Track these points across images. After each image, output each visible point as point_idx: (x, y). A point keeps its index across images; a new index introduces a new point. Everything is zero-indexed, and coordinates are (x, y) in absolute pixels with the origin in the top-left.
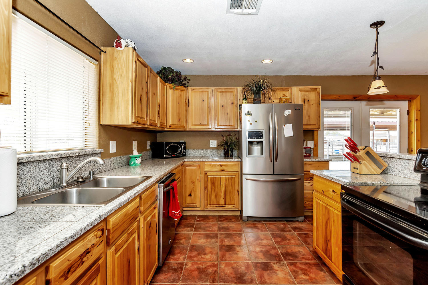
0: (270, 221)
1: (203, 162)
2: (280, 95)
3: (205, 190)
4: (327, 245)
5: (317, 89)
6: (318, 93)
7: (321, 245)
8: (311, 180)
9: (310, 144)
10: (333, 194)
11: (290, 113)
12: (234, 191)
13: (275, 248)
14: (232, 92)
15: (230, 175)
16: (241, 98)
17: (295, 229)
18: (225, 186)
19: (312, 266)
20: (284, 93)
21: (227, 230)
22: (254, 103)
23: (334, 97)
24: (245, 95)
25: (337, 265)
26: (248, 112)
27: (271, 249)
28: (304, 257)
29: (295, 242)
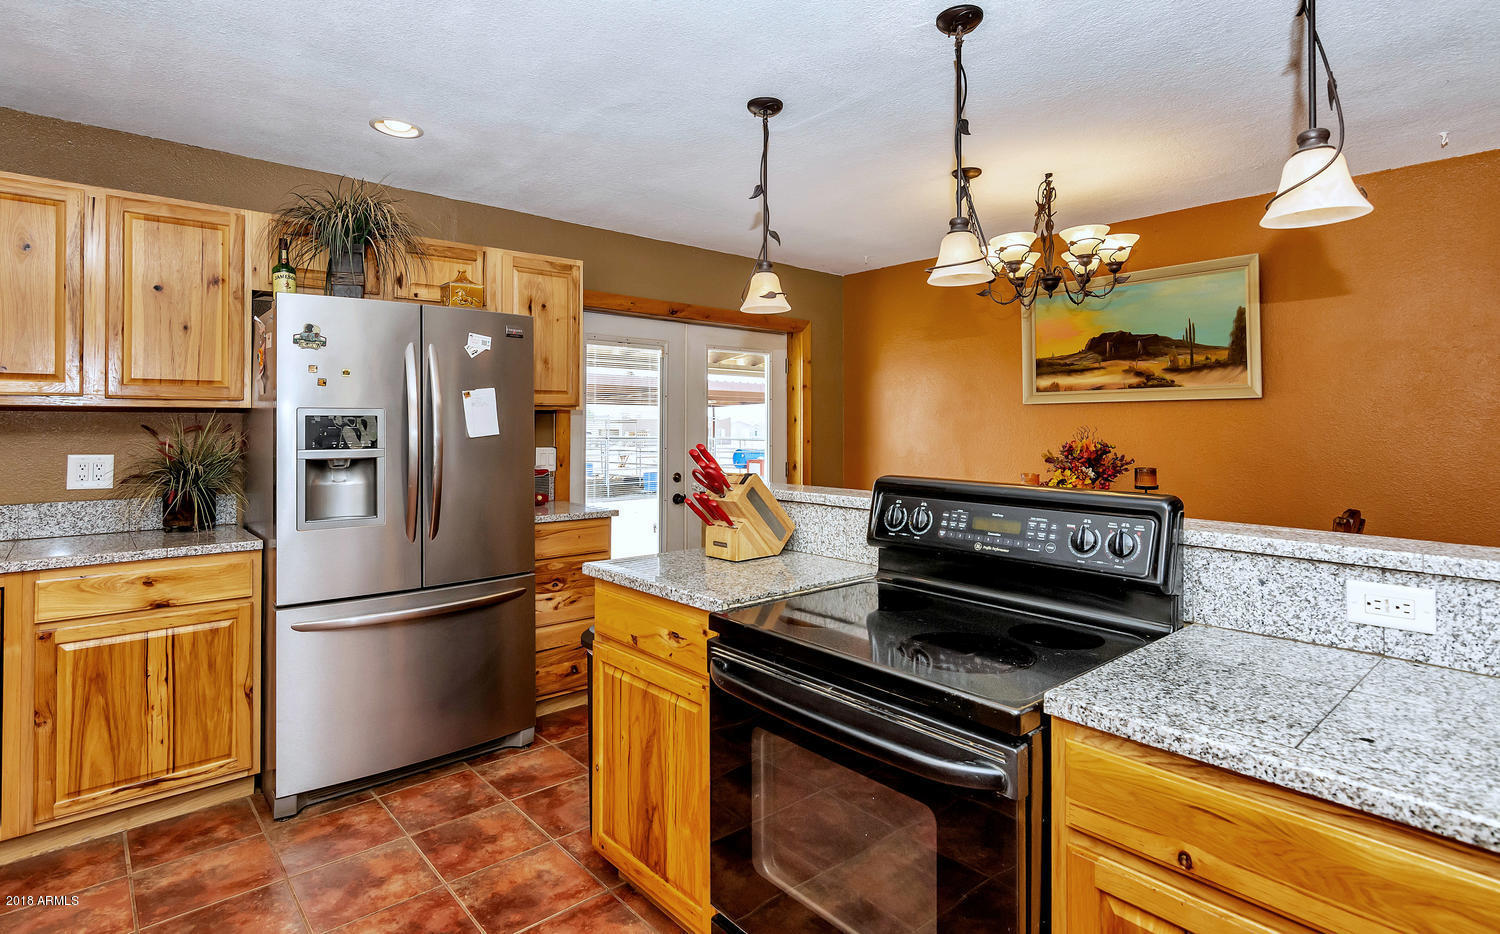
0: (403, 782)
1: (28, 579)
2: (444, 271)
3: (37, 725)
4: (647, 826)
5: (570, 267)
6: (576, 284)
7: (624, 833)
8: (557, 588)
9: (545, 458)
10: (673, 643)
11: (489, 348)
12: (227, 692)
13: (442, 901)
14: (214, 227)
15: (207, 618)
16: (265, 264)
17: (507, 785)
18: (171, 678)
19: (595, 916)
20: (462, 267)
21: (196, 899)
22: (329, 290)
23: (619, 302)
24: (284, 252)
25: (686, 887)
26: (309, 328)
27: (427, 911)
28: (559, 890)
29: (517, 839)
